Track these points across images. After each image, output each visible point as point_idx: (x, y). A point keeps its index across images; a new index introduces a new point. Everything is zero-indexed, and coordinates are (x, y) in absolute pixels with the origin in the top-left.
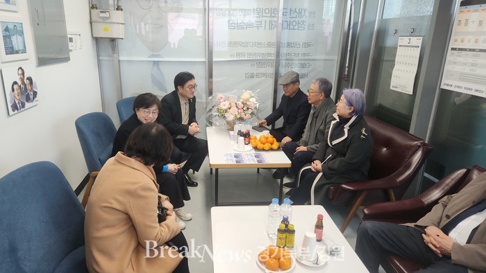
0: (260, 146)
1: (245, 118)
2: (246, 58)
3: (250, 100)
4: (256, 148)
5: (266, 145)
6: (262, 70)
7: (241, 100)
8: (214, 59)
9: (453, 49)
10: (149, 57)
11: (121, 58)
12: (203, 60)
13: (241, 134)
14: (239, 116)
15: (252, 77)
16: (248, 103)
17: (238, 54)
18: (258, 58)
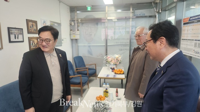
0: (117, 72)
1: (117, 64)
2: (119, 44)
3: (119, 58)
4: (115, 73)
5: (118, 72)
6: (125, 48)
7: (116, 58)
8: (108, 44)
9: (182, 39)
10: (87, 44)
11: (79, 45)
12: (104, 45)
13: (111, 69)
14: (115, 64)
15: (121, 50)
16: (118, 59)
17: (116, 43)
18: (124, 44)
